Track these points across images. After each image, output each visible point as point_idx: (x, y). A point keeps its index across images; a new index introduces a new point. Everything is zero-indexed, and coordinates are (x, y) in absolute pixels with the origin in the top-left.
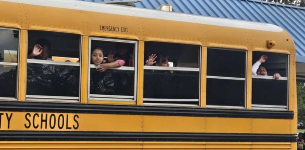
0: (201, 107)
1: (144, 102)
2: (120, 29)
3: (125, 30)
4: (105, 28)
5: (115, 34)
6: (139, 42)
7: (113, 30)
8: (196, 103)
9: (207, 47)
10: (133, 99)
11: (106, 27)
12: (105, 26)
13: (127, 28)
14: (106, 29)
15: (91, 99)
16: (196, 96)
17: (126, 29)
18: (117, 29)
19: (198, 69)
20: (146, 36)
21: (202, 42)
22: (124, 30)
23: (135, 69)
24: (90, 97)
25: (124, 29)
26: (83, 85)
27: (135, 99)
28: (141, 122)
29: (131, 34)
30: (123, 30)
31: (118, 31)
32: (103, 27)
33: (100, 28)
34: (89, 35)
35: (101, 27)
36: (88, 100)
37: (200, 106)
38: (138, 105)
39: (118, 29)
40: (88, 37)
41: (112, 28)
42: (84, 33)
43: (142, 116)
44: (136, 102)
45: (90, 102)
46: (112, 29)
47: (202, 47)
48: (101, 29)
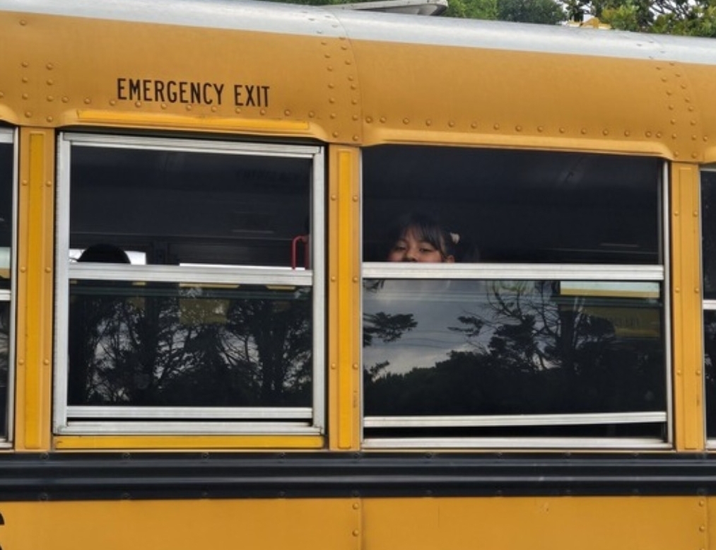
0: (680, 450)
1: (370, 433)
2: (228, 94)
3: (256, 97)
4: (146, 89)
5: (202, 116)
6: (332, 150)
7: (187, 96)
8: (655, 430)
9: (701, 165)
10: (310, 422)
11: (151, 86)
12: (145, 82)
13: (266, 88)
14: (151, 94)
15: (77, 427)
16: (649, 395)
17: (262, 91)
18: (211, 93)
19: (660, 268)
20: (370, 120)
21: (671, 140)
22: (250, 98)
23: (313, 278)
24: (70, 419)
25: (250, 92)
26: (24, 364)
27: (319, 420)
28: (354, 534)
29: (289, 113)
30: (243, 97)
31: (220, 103)
32: (134, 87)
33: (120, 88)
34: (55, 125)
35: (126, 84)
36: (53, 435)
37: (674, 447)
38: (333, 448)
39: (219, 92)
40: (52, 133)
41: (187, 88)
42: (27, 116)
43: (356, 501)
44: (326, 436)
45: (67, 445)
46: (182, 91)
47: (674, 166)
48: (125, 93)
